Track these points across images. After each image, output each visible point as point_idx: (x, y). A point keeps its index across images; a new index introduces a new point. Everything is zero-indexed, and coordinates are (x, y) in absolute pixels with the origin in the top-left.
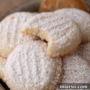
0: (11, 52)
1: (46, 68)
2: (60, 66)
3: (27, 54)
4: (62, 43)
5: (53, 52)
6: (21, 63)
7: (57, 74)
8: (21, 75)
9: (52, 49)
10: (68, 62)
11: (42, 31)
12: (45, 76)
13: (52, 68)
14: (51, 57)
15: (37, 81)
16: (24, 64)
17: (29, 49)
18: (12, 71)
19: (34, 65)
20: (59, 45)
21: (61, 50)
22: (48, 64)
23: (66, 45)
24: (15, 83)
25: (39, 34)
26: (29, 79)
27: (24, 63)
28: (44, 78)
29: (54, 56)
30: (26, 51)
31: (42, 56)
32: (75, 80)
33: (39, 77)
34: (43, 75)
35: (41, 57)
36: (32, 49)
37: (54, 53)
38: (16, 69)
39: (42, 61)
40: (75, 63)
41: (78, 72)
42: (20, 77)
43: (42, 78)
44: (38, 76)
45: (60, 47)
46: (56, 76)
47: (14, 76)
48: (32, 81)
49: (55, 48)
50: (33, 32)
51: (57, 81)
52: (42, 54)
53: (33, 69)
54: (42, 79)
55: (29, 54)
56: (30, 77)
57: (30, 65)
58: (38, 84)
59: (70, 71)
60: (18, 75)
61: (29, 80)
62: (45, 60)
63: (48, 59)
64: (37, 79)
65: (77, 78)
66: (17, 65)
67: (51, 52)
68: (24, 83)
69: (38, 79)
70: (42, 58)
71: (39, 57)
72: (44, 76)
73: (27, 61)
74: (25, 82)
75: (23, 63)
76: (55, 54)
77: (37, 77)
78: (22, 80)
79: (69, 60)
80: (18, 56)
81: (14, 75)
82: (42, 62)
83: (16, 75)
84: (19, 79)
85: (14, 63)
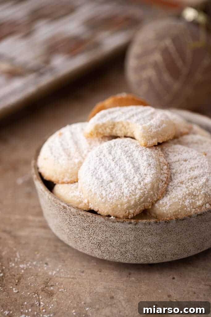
0: (79, 168)
1: (146, 159)
2: (162, 157)
3: (110, 153)
4: (156, 125)
5: (147, 137)
6: (106, 167)
7: (163, 167)
8: (111, 182)
9: (145, 135)
10: (170, 153)
11: (118, 123)
12: (148, 170)
13: (153, 158)
14: (147, 147)
15: (139, 179)
16: (110, 167)
17: (109, 147)
18: (96, 182)
19: (126, 162)
20: (152, 127)
21: (157, 134)
22: (146, 155)
23: (161, 127)
24: (106, 195)
25: (116, 129)
26: (125, 182)
27: (110, 165)
28: (148, 173)
29: (150, 143)
30: (107, 150)
31: (134, 149)
32: (190, 171)
33: (140, 174)
34: (144, 170)
35: (131, 150)
36: (115, 146)
37: (149, 140)
38: (100, 177)
39: (136, 154)
40: (180, 152)
41: (189, 162)
42: (111, 184)
43: (145, 174)
44: (138, 173)
45: (154, 130)
46: (162, 169)
47: (102, 187)
48: (131, 183)
49: (148, 132)
50: (105, 129)
51: (166, 175)
52: (132, 147)
53: (127, 167)
54: (144, 176)
55: (113, 152)
56: (126, 179)
57: (120, 164)
58: (142, 183)
59: (178, 163)
60: (107, 184)
61: (127, 182)
62: (140, 151)
63: (144, 150)
64: (138, 177)
65: (192, 167)
66: (100, 172)
67: (145, 139)
68: (121, 190)
69: (140, 177)
70: (133, 151)
71: (129, 152)
72: (146, 170)
73: (114, 161)
74: (121, 187)
75: (108, 166)
76: (151, 141)
77: (138, 175)
78: (116, 187)
79: (170, 150)
80: (98, 161)
81: (101, 185)
82: (136, 156)
83: (104, 184)
84: (110, 188)
85: (94, 171)
